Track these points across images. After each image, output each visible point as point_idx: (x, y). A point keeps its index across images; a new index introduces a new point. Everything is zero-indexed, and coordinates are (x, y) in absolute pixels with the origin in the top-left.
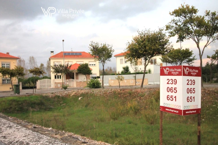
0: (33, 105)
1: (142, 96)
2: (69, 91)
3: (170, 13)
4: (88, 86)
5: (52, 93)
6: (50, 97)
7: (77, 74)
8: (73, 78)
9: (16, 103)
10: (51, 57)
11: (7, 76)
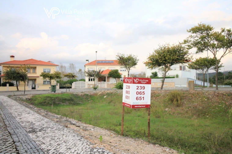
0: (64, 101)
1: (158, 97)
2: (97, 91)
3: (188, 30)
4: (115, 88)
5: (82, 92)
6: (80, 95)
7: (108, 77)
8: (105, 81)
9: (50, 99)
10: (86, 64)
11: (47, 79)
